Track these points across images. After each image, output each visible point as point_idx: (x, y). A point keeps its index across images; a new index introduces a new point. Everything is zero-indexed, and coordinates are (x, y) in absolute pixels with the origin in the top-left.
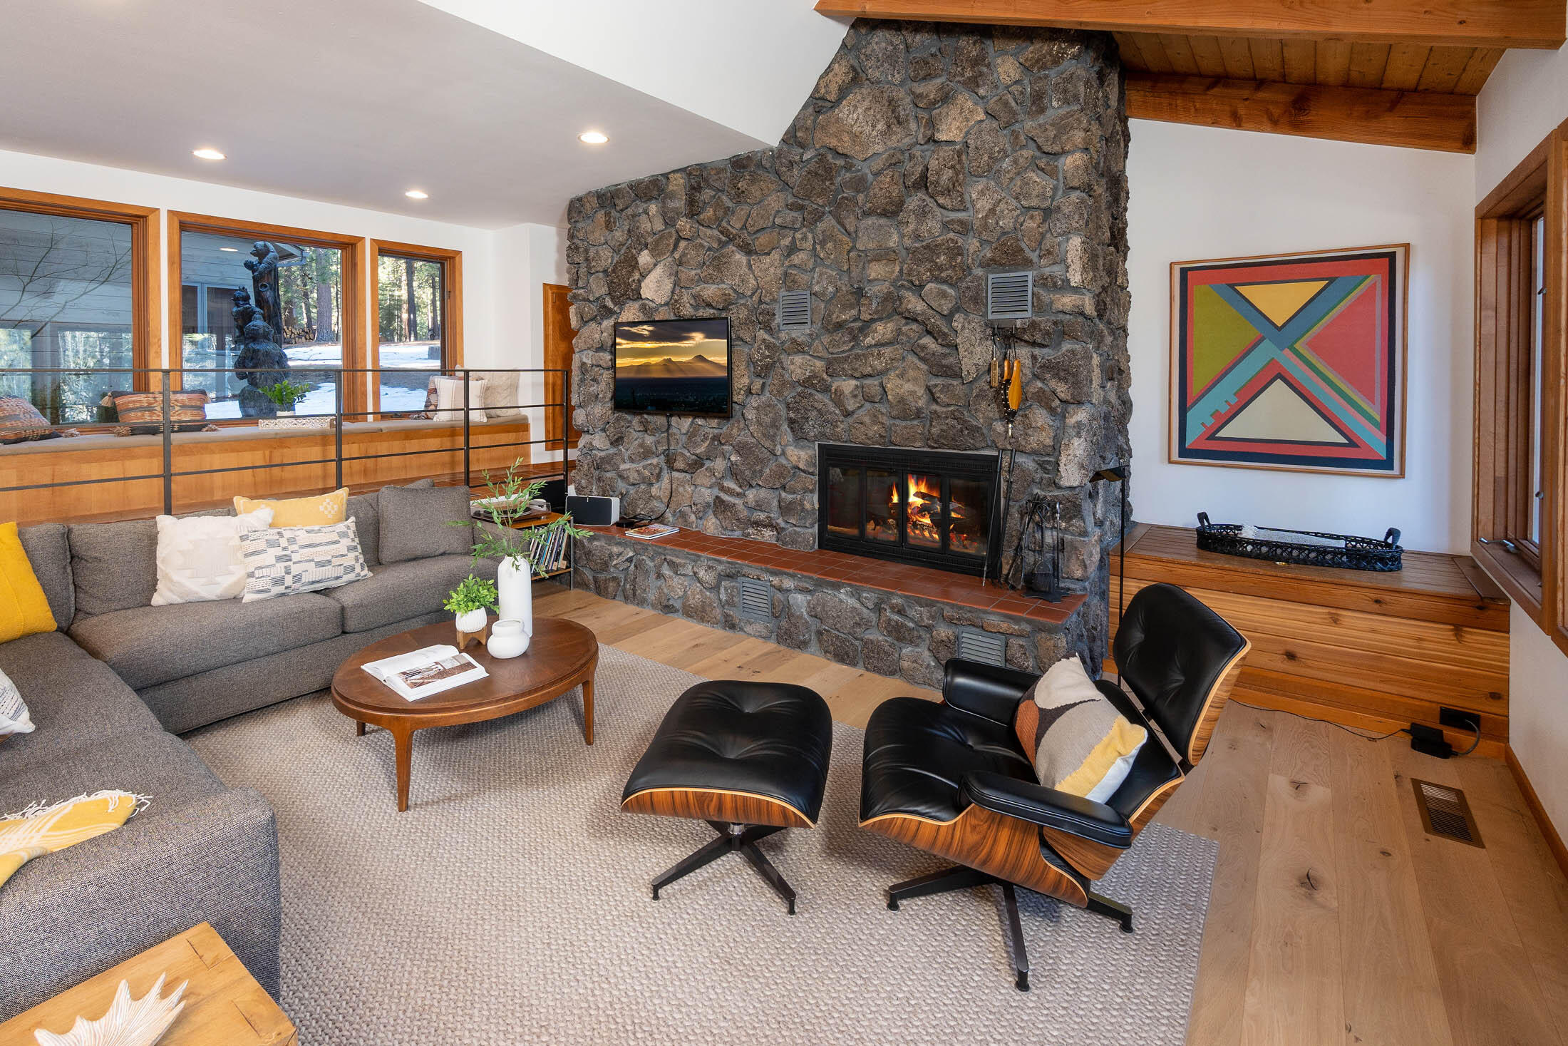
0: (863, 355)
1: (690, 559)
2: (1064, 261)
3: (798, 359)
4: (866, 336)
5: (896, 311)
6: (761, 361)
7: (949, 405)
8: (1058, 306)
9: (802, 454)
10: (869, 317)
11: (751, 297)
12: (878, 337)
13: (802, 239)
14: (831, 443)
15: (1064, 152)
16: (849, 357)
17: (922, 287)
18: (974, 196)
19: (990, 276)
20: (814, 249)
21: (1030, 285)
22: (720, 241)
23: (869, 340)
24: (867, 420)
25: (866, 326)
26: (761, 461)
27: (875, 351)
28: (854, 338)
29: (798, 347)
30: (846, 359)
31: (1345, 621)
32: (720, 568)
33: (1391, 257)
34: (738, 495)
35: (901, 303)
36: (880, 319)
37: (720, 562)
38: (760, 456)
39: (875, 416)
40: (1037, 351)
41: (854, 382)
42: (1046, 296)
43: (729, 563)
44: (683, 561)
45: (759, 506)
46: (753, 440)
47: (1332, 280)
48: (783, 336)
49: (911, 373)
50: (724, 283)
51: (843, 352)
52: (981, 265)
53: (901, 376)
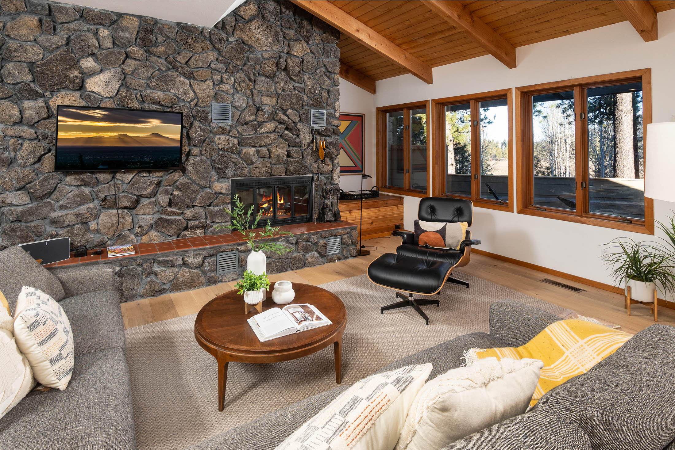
0: (260, 137)
1: (179, 255)
2: (334, 108)
3: (223, 137)
4: (261, 128)
5: (274, 119)
6: (198, 137)
7: (296, 158)
8: (333, 123)
9: (224, 185)
10: (263, 120)
11: (190, 102)
12: (267, 129)
13: (228, 79)
14: (239, 178)
15: (334, 73)
16: (252, 137)
17: (287, 110)
18: (306, 79)
19: (312, 110)
20: (234, 85)
21: (325, 115)
22: (167, 67)
23: (262, 130)
24: (260, 166)
25: (261, 124)
26: (195, 192)
27: (265, 135)
28: (256, 129)
29: (222, 131)
30: (251, 138)
31: (382, 210)
32: (204, 253)
33: (362, 116)
34: (179, 214)
35: (277, 116)
36: (267, 122)
37: (204, 249)
38: (194, 189)
39: (264, 164)
40: (327, 138)
41: (254, 149)
42: (331, 120)
43: (210, 248)
44: (175, 258)
45: (195, 218)
46: (190, 181)
47: (352, 121)
48: (214, 125)
49: (282, 145)
50: (169, 91)
51: (250, 135)
52: (308, 106)
53: (277, 147)
